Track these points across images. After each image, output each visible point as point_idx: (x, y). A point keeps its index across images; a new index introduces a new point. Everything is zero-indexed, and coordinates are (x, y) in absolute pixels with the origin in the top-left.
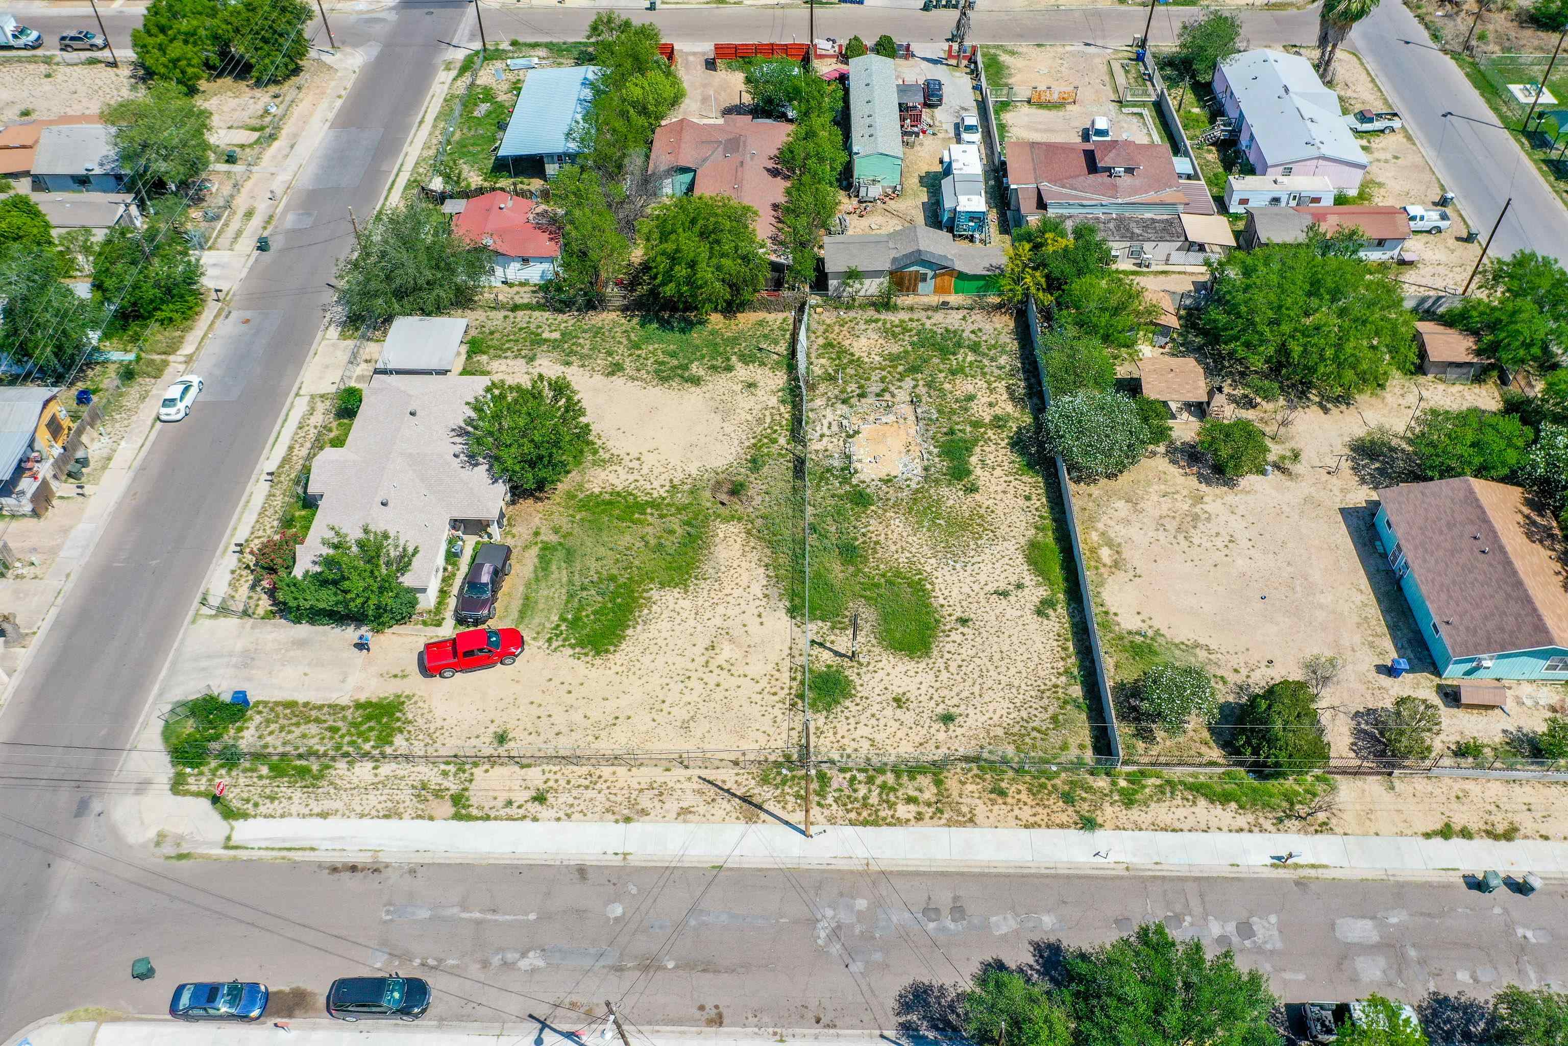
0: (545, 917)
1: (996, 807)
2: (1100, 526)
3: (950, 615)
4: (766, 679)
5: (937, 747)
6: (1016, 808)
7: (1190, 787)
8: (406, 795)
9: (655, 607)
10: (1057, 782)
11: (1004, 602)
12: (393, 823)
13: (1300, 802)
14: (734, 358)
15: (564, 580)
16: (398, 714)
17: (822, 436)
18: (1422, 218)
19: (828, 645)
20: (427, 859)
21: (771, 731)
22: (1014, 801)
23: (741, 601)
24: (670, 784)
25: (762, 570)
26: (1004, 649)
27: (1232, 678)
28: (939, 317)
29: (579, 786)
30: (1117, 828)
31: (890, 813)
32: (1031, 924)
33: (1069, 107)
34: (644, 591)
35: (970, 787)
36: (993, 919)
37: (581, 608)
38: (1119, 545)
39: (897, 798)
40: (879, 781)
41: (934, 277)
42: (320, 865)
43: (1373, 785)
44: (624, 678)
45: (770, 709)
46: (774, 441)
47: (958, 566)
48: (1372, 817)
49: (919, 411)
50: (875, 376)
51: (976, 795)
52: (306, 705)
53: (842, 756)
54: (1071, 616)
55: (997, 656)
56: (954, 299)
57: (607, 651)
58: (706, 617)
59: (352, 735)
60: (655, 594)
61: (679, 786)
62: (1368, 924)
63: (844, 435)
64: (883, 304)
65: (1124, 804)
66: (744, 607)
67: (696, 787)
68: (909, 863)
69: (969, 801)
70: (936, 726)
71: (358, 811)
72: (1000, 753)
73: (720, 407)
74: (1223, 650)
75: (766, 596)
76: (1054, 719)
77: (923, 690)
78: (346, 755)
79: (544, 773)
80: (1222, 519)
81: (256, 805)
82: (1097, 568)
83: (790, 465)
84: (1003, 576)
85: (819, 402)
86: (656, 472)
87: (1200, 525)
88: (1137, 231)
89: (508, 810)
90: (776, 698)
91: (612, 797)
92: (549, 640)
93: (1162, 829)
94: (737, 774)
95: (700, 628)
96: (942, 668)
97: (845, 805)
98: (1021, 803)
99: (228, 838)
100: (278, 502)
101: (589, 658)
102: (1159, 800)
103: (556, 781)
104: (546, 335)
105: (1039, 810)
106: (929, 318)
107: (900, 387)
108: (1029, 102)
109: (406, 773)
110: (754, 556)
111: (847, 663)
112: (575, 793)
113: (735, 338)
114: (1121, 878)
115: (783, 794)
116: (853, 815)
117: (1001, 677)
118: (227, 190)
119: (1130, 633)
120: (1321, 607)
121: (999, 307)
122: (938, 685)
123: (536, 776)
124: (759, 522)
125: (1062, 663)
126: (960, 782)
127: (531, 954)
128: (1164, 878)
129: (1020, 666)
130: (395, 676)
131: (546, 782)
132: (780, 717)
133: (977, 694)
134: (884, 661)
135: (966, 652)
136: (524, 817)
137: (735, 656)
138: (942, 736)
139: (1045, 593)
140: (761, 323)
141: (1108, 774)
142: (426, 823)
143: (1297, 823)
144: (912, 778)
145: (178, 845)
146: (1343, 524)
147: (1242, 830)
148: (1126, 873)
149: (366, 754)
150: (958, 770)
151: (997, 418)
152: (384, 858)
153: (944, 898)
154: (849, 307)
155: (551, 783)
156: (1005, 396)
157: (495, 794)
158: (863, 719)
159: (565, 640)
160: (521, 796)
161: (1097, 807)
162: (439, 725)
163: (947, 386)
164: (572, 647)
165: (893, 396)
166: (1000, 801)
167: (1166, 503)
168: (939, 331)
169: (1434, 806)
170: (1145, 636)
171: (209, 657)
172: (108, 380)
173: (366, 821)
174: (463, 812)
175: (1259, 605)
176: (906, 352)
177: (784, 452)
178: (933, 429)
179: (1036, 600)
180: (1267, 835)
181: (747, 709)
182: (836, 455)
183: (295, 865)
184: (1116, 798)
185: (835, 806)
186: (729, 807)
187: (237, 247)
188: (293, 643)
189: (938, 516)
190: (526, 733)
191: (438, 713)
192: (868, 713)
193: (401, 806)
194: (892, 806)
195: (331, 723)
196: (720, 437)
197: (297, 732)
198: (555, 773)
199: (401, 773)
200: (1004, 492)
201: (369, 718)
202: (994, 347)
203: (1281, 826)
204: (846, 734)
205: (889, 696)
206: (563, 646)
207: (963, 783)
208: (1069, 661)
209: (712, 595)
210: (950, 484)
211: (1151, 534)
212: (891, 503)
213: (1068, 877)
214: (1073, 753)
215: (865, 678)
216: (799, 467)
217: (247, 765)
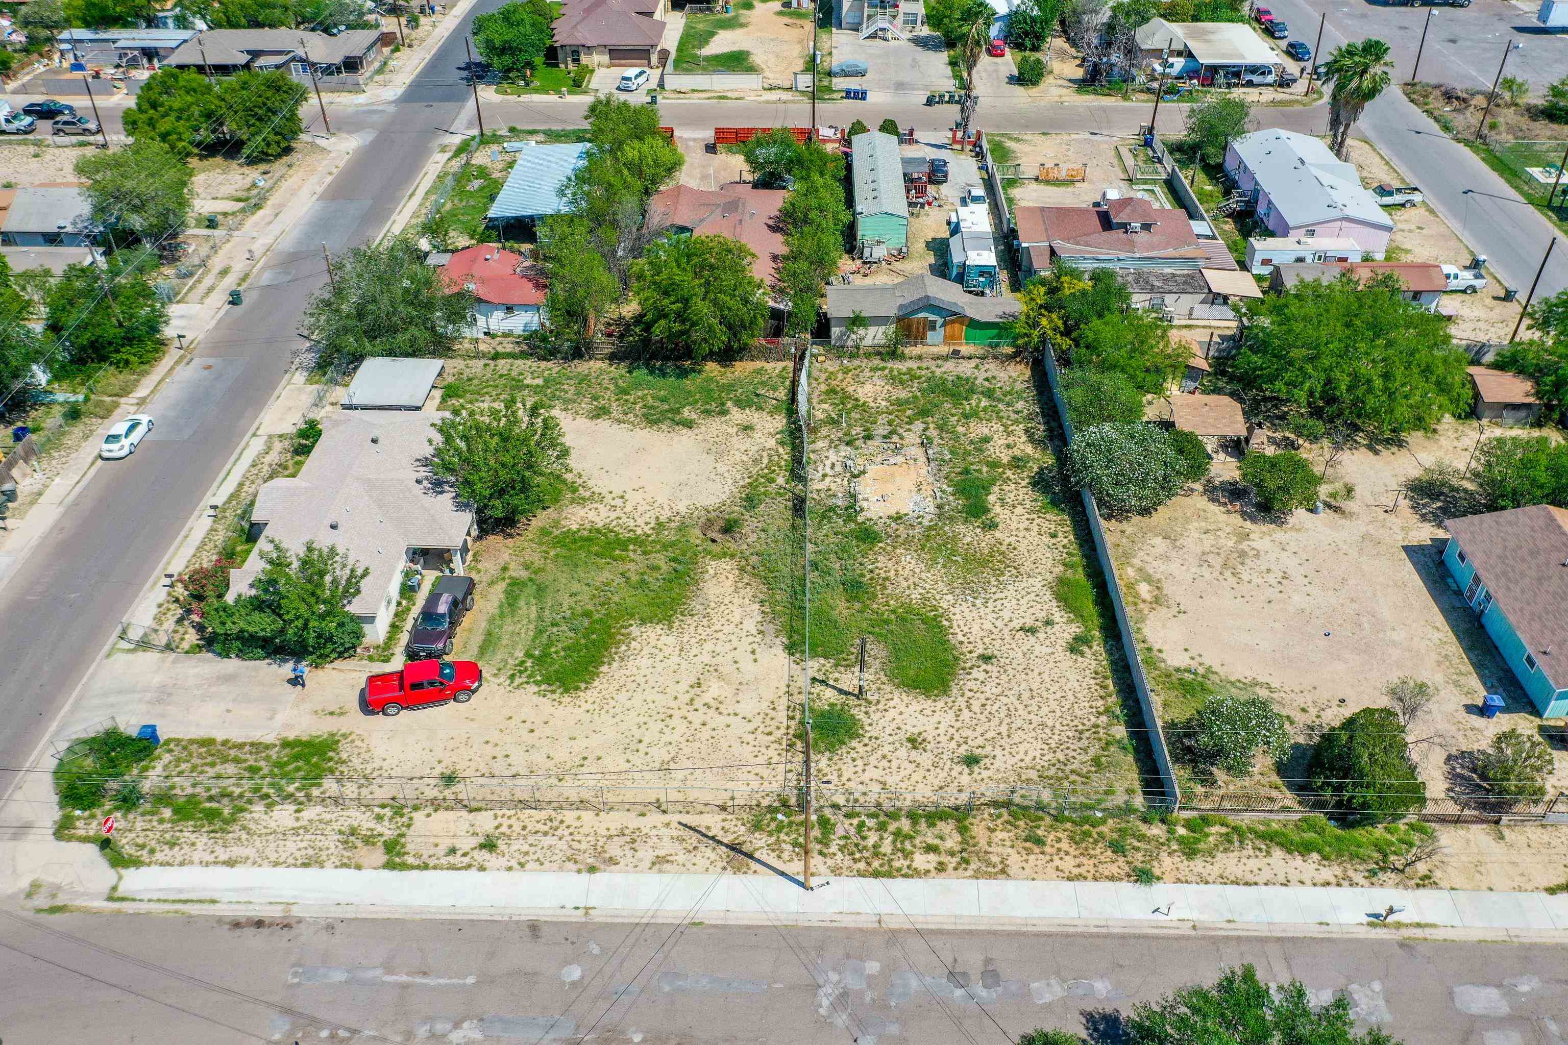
0: (487, 980)
1: (1032, 857)
2: (1136, 562)
3: (970, 652)
4: (760, 718)
5: (960, 791)
6: (1056, 858)
7: (1262, 836)
8: (331, 842)
9: (633, 644)
10: (1104, 829)
11: (1032, 639)
12: (312, 872)
13: (1395, 853)
14: (729, 404)
15: (533, 616)
16: (331, 754)
17: (824, 476)
18: (1456, 277)
19: (831, 682)
20: (349, 913)
21: (764, 773)
22: (1054, 851)
23: (731, 637)
24: (645, 831)
25: (757, 606)
26: (1034, 687)
27: (1301, 719)
28: (950, 365)
29: (536, 832)
30: (1179, 880)
31: (907, 863)
32: (1081, 992)
33: (1078, 185)
34: (623, 627)
35: (1000, 835)
36: (1034, 985)
37: (550, 644)
38: (1159, 581)
39: (914, 846)
40: (892, 827)
41: (944, 325)
42: (220, 920)
43: (1479, 834)
44: (596, 716)
45: (763, 750)
46: (772, 481)
47: (978, 602)
48: (1482, 869)
49: (930, 452)
50: (882, 419)
51: (1008, 843)
52: (224, 743)
53: (848, 801)
54: (1109, 652)
55: (1026, 695)
56: (965, 350)
57: (577, 688)
58: (692, 654)
59: (274, 776)
60: (635, 630)
61: (654, 832)
62: (1493, 993)
63: (848, 475)
64: (892, 352)
65: (1184, 854)
66: (735, 643)
67: (675, 833)
68: (929, 919)
69: (1000, 849)
70: (958, 768)
71: (272, 859)
72: (1035, 798)
73: (714, 448)
74: (1286, 688)
75: (760, 632)
76: (1096, 761)
77: (941, 731)
78: (265, 797)
79: (496, 817)
80: (1272, 556)
81: (152, 851)
82: (1135, 604)
83: (790, 504)
84: (1030, 612)
85: (820, 444)
86: (640, 509)
87: (1247, 561)
88: (1157, 284)
89: (451, 859)
90: (772, 738)
91: (575, 845)
92: (512, 677)
93: (1232, 882)
94: (724, 820)
95: (684, 665)
96: (963, 705)
97: (852, 854)
98: (1062, 854)
99: (114, 888)
100: (220, 538)
101: (556, 696)
102: (1226, 850)
103: (510, 827)
104: (528, 381)
105: (1084, 860)
106: (938, 366)
107: (909, 430)
108: (1037, 179)
109: (333, 817)
110: (748, 592)
111: (852, 701)
112: (531, 839)
113: (731, 385)
114: (1187, 938)
115: (778, 841)
117: (1032, 716)
118: (204, 250)
119: (1178, 670)
120: (1395, 644)
121: (1011, 357)
122: (959, 725)
123: (485, 822)
124: (754, 560)
125: (1101, 702)
126: (989, 828)
127: (466, 1025)
128: (1239, 938)
129: (1054, 705)
130: (332, 713)
131: (497, 828)
132: (776, 758)
133: (1005, 733)
134: (896, 700)
135: (991, 690)
136: (469, 866)
137: (724, 694)
138: (965, 779)
139: (1077, 630)
140: (759, 372)
141: (1163, 821)
142: (352, 872)
143: (1393, 875)
144: (932, 825)
145: (54, 896)
146: (1408, 561)
147: (1328, 884)
148: (1193, 933)
149: (289, 797)
150: (986, 816)
151: (1015, 458)
152: (296, 912)
153: (973, 960)
154: (852, 357)
155: (504, 829)
156: (1024, 438)
157: (437, 841)
158: (873, 760)
159: (529, 677)
160: (466, 843)
161: (1152, 857)
162: (376, 765)
163: (960, 429)
164: (537, 683)
165: (902, 438)
166: (1036, 850)
167: (1208, 542)
168: (950, 379)
169: (1555, 858)
170: (1195, 674)
171: (120, 692)
172: (52, 419)
173: (280, 870)
174: (397, 860)
175: (1323, 642)
176: (915, 397)
177: (782, 491)
178: (946, 469)
179: (1069, 637)
180: (1358, 890)
181: (737, 749)
182: (840, 495)
183: (190, 919)
184: (1175, 847)
185: (839, 855)
186: (713, 856)
187: (207, 301)
188: (218, 678)
189: (954, 552)
190: (478, 774)
191: (378, 752)
192: (878, 754)
193: (324, 853)
194: (907, 855)
195: (251, 763)
196: (713, 476)
197: (211, 772)
198: (509, 818)
199: (327, 817)
200: (1027, 529)
201: (297, 758)
202: (1010, 393)
203: (1374, 880)
204: (853, 777)
205: (902, 736)
206: (527, 683)
207: (992, 831)
208: (1110, 700)
209: (700, 631)
210: (966, 521)
211: (1194, 570)
212: (901, 540)
213: (1123, 937)
214: (1119, 799)
215: (875, 717)
216: (799, 506)
217: (148, 807)
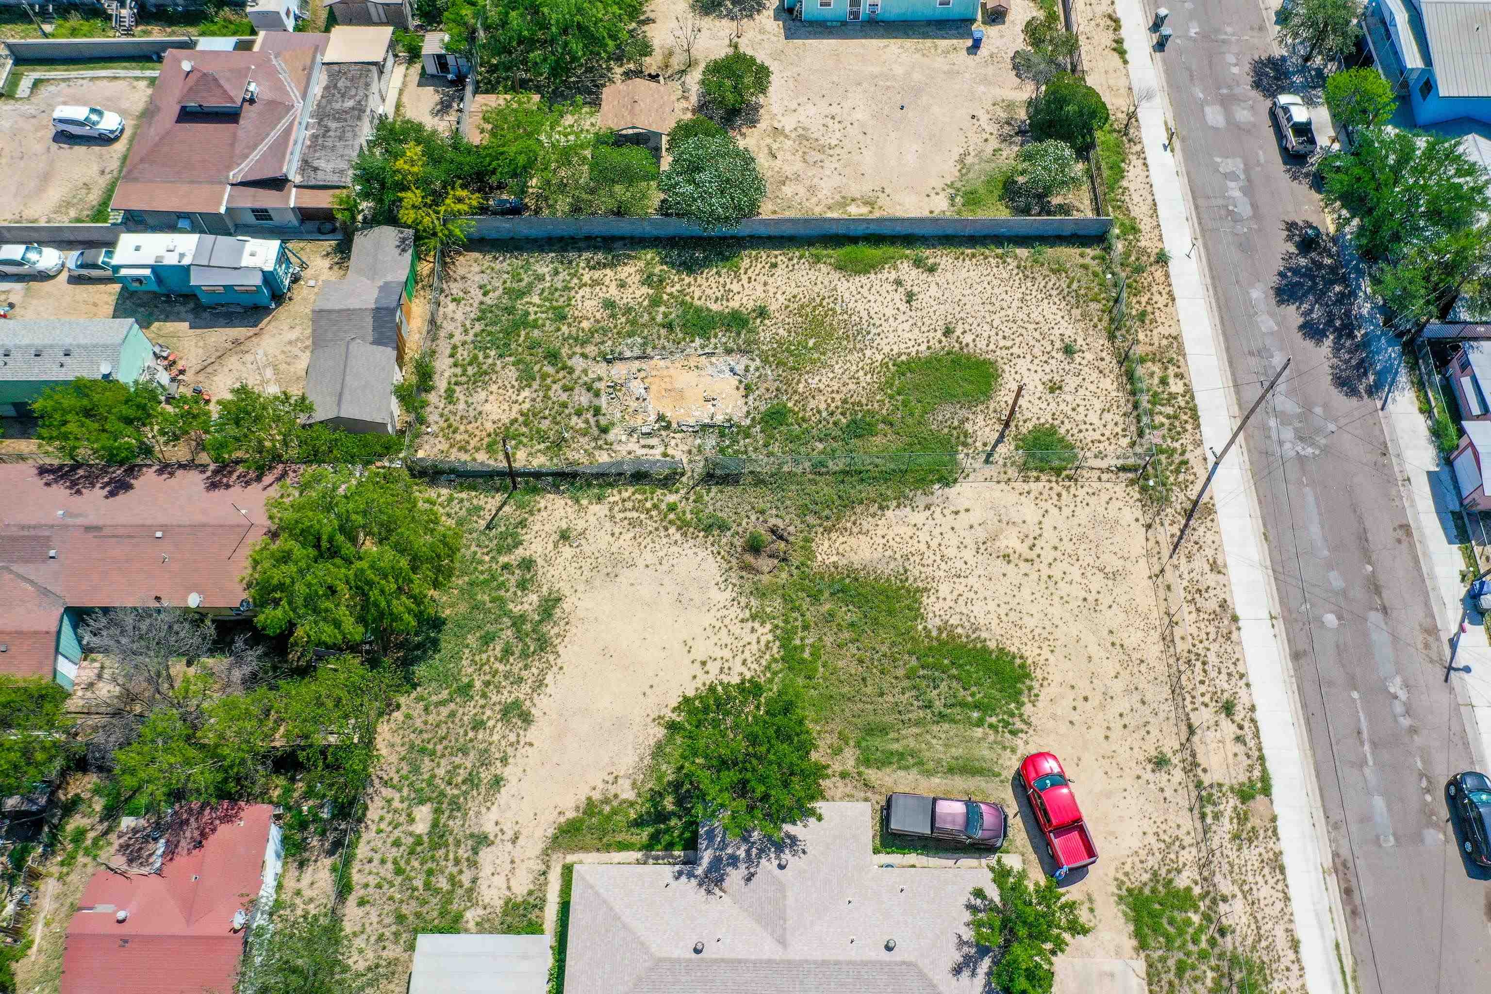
0: (1354, 682)
1: (1158, 320)
3: (940, 342)
4: (1042, 504)
5: (1102, 359)
6: (1155, 306)
8: (1251, 855)
9: (951, 622)
10: (1122, 275)
11: (920, 296)
12: (1287, 860)
14: (504, 560)
15: (915, 730)
16: (1146, 893)
17: (665, 455)
19: (989, 448)
20: (1319, 814)
21: (1104, 497)
22: (1149, 306)
23: (936, 532)
24: (1185, 584)
25: (889, 513)
26: (979, 301)
27: (994, 143)
28: (451, 326)
29: (1205, 671)
31: (1180, 398)
34: (928, 636)
35: (1141, 337)
36: (1263, 330)
37: (963, 704)
38: (843, 198)
39: (1163, 392)
40: (1148, 406)
42: (1352, 932)
44: (1059, 643)
45: (1078, 499)
46: (672, 508)
47: (874, 331)
49: (628, 354)
50: (559, 397)
51: (1148, 333)
53: (1125, 436)
55: (989, 308)
57: (1022, 666)
58: (964, 567)
59: (1183, 945)
60: (932, 624)
61: (1186, 576)
62: (1208, 110)
63: (664, 433)
65: (1136, 233)
66: (946, 529)
67: (1183, 560)
69: (1155, 339)
70: (1078, 360)
71: (1282, 904)
72: (1100, 313)
73: (605, 571)
74: (964, 145)
75: (927, 508)
76: (1055, 271)
77: (1037, 368)
78: (1212, 942)
80: (803, 119)
83: (714, 489)
84: (885, 294)
87: (812, 136)
88: (348, 105)
90: (1064, 493)
91: (1212, 636)
92: (1014, 733)
93: (1155, 212)
94: (1162, 524)
95: (977, 572)
96: (1004, 352)
98: (1150, 302)
101: (1035, 684)
103: (1203, 695)
105: (1155, 289)
106: (451, 336)
107: (585, 372)
109: (1223, 863)
110: (867, 523)
111: (1011, 431)
112: (1213, 674)
115: (1177, 484)
116: (1189, 427)
117: (1013, 306)
119: (952, 205)
120: (907, 74)
122: (1029, 357)
123: (1203, 716)
125: (991, 259)
126: (1136, 344)
127: (1392, 690)
129: (998, 291)
131: (1206, 705)
132: (1086, 489)
135: (986, 331)
136: (1252, 720)
137: (1015, 534)
138: (1089, 356)
139: (905, 265)
142: (1280, 823)
143: (1130, 131)
144: (1139, 380)
146: (805, 41)
147: (1144, 164)
148: (1200, 241)
149: (1207, 918)
150: (1124, 345)
151: (644, 283)
152: (1328, 863)
153: (1252, 363)
154: (419, 422)
155: (1207, 699)
156: (607, 272)
157: (1233, 754)
158: (1078, 418)
159: (1011, 716)
160: (1229, 729)
162: (1153, 840)
163: (585, 324)
164: (1020, 705)
165: (600, 379)
166: (1151, 317)
167: (785, 156)
168: (478, 327)
170: (954, 195)
173: (1292, 893)
174: (1259, 785)
175: (910, 113)
176: (516, 363)
177: (692, 497)
178: (660, 343)
179: (914, 272)
180: (1146, 150)
181: (1081, 520)
182: (698, 441)
183: (1359, 961)
184: (1131, 237)
185: (1182, 441)
186: (1202, 530)
189: (802, 344)
190: (1147, 737)
191: (1135, 843)
192: (1073, 414)
193: (1265, 856)
194: (1173, 396)
195: (1171, 976)
196: (665, 567)
198: (1193, 697)
199: (1226, 868)
201: (1157, 928)
202: (515, 276)
203: (1136, 141)
204: (1098, 432)
205: (1049, 397)
206: (1021, 715)
207: (1138, 342)
208: (988, 254)
209: (930, 562)
210: (753, 331)
211: (828, 172)
212: (783, 387)
214: (1090, 262)
215: (1028, 416)
216: (717, 480)
